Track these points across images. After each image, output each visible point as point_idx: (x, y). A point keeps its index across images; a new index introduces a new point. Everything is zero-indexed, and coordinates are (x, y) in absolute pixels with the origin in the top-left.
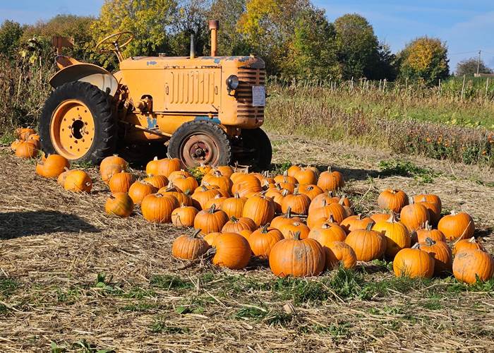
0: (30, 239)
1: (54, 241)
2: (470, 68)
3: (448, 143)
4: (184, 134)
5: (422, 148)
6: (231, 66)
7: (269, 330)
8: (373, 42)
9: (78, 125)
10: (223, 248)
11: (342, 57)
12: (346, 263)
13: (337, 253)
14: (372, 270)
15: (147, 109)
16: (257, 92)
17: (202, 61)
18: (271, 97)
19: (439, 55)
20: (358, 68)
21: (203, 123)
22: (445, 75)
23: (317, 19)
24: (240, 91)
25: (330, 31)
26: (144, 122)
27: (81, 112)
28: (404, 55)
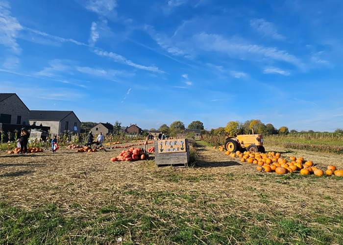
0: (232, 166)
1: (236, 167)
2: (293, 131)
3: (296, 146)
4: (249, 147)
5: (291, 147)
6: (257, 136)
7: (283, 185)
8: (273, 128)
9: (231, 146)
10: (266, 169)
11: (268, 131)
12: (291, 171)
13: (289, 170)
14: (296, 173)
15: (242, 143)
16: (262, 140)
17: (251, 135)
18: (266, 139)
19: (286, 129)
20: (271, 132)
21: (252, 145)
22: (288, 133)
23: (263, 125)
24: (259, 140)
25: (265, 127)
26: (242, 145)
27: (231, 144)
28: (280, 130)
